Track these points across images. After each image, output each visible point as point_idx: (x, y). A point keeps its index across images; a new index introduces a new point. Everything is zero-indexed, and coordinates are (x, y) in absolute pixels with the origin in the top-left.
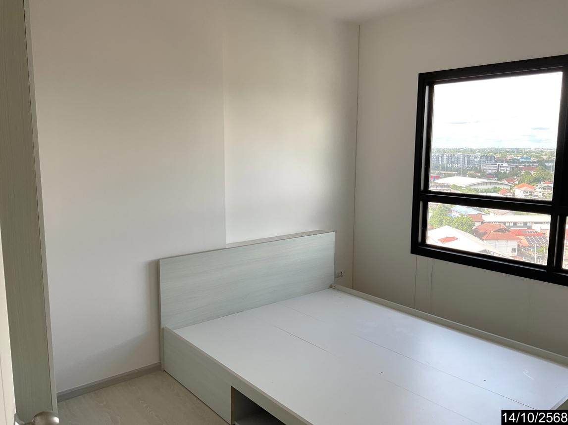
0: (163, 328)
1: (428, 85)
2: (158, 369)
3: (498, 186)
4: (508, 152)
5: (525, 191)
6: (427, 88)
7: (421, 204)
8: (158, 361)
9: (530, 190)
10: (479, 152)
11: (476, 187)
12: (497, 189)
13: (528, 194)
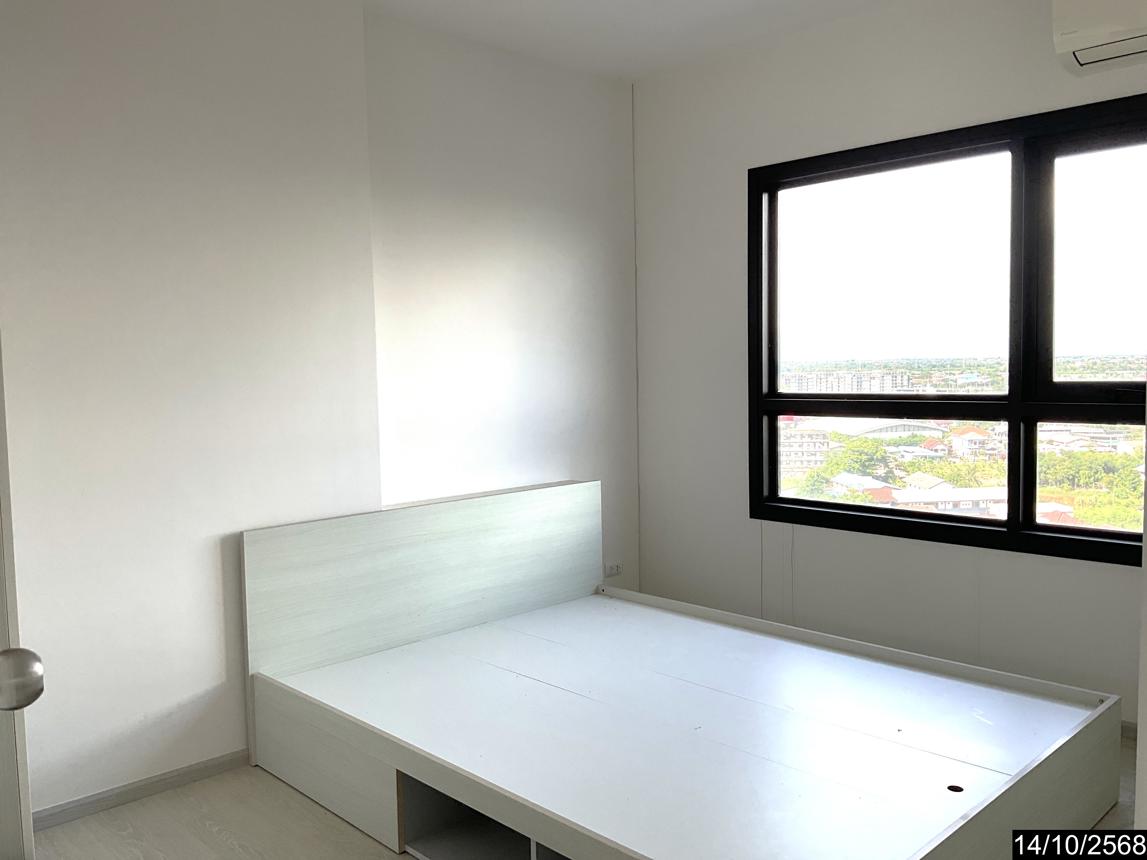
0: (252, 676)
1: (765, 192)
2: (243, 763)
3: (918, 433)
4: (934, 366)
5: (971, 441)
6: (765, 198)
7: (765, 420)
8: (245, 747)
9: (980, 437)
10: (879, 367)
11: (877, 435)
12: (918, 439)
13: (977, 446)
